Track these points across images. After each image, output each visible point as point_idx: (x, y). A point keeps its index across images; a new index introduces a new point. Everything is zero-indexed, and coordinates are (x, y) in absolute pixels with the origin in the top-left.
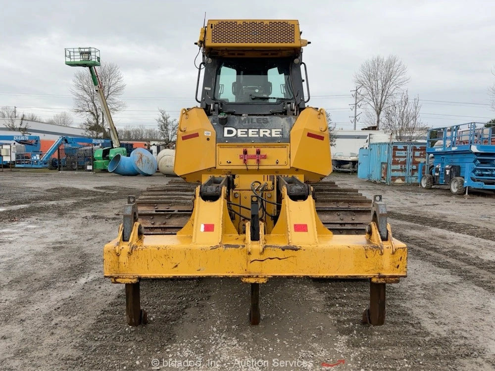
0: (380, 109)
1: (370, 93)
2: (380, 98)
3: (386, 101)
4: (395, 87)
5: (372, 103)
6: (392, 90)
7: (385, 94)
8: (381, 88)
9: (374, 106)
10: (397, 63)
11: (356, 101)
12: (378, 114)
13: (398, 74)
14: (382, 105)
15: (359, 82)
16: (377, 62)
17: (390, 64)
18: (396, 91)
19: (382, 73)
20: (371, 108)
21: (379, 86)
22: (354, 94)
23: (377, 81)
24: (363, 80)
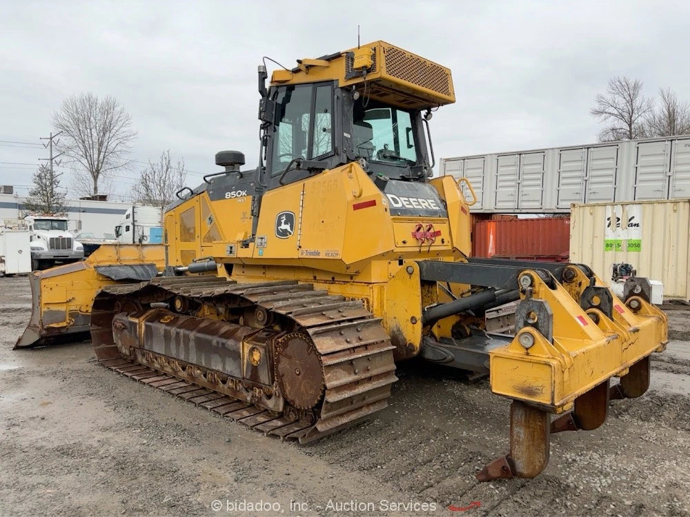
0: (98, 171)
1: (81, 145)
2: (96, 156)
3: (106, 160)
4: (117, 142)
5: (85, 161)
6: (113, 145)
7: (103, 150)
8: (96, 141)
9: (88, 166)
10: (118, 109)
11: (51, 155)
12: (96, 178)
13: (120, 124)
14: (100, 165)
15: (62, 126)
16: (90, 102)
17: (108, 108)
18: (119, 148)
19: (97, 120)
20: (82, 168)
21: (94, 138)
22: (46, 144)
23: (91, 130)
24: (69, 124)
